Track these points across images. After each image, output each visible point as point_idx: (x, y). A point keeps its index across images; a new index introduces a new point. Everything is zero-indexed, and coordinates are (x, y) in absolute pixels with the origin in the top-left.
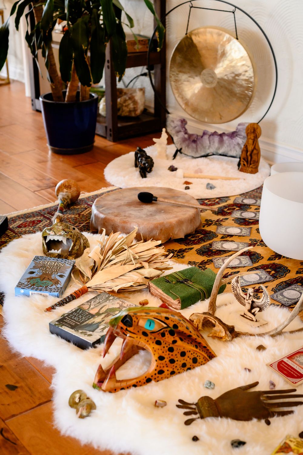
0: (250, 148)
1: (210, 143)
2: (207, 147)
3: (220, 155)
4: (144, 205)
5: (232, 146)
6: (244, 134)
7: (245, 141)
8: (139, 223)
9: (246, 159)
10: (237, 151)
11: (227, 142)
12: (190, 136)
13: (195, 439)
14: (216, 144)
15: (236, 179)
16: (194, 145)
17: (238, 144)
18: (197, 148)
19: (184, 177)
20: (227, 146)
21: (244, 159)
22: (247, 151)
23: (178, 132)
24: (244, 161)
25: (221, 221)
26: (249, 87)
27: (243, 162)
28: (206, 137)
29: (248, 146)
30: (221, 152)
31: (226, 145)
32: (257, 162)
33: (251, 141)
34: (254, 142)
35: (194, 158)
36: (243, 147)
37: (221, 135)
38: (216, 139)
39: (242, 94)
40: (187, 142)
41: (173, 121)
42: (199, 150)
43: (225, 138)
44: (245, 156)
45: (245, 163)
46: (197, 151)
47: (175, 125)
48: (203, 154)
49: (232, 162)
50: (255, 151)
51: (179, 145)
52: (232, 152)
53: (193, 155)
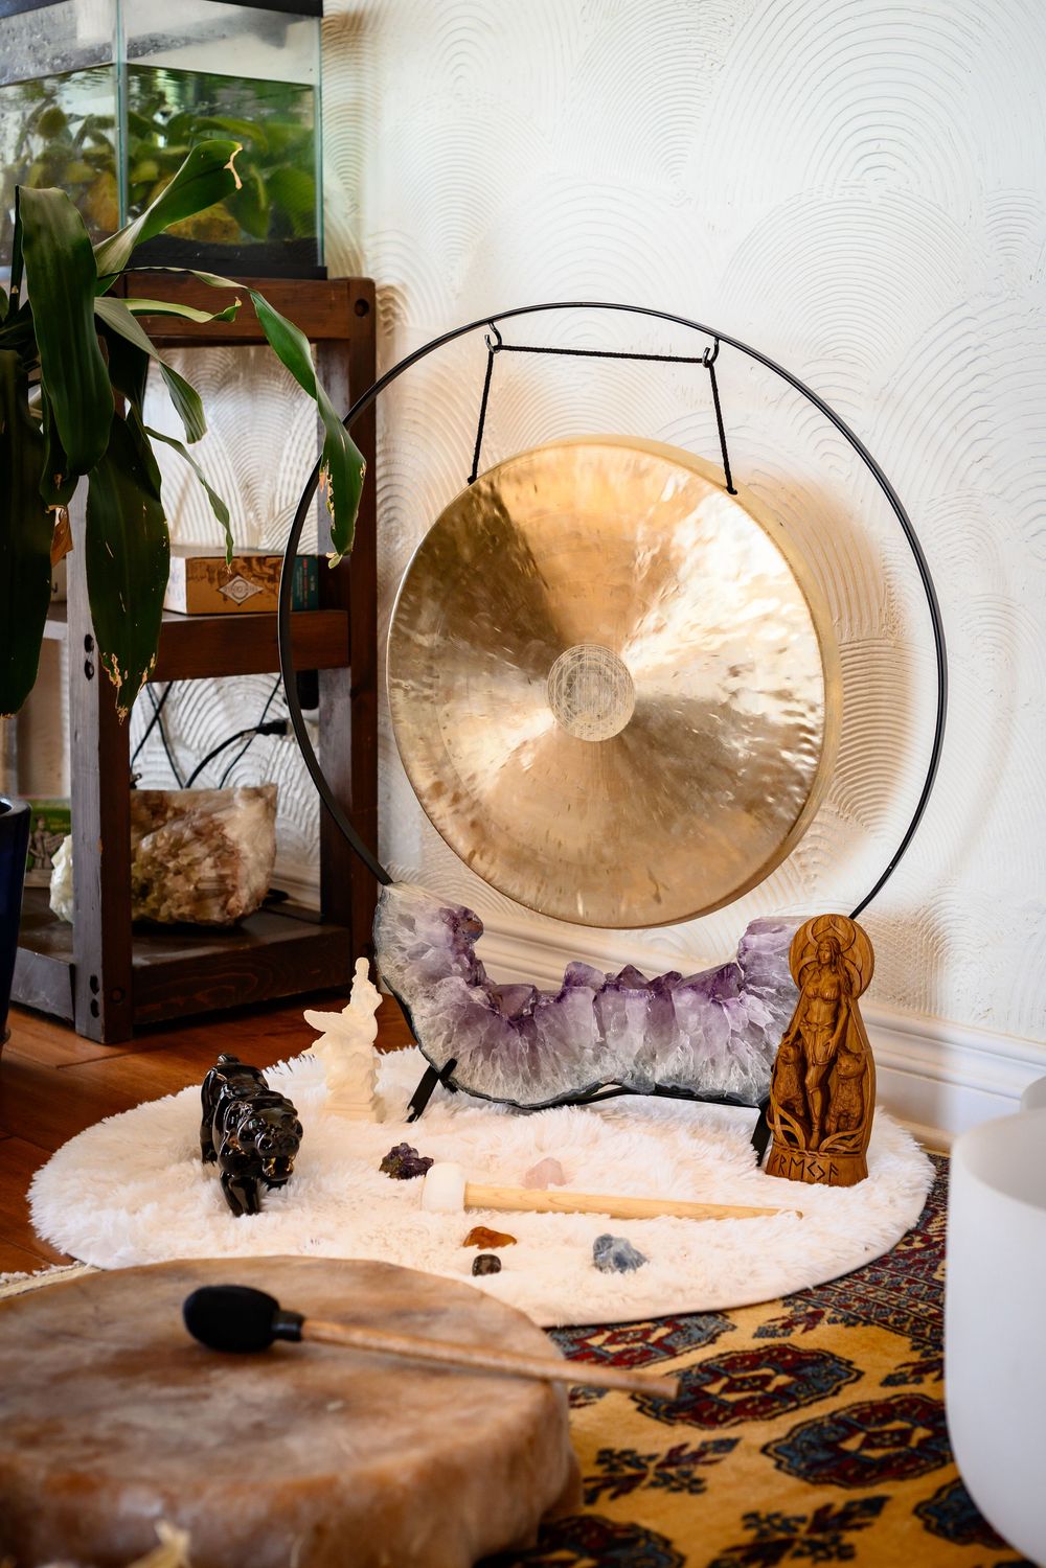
0: (819, 1047)
1: (603, 1030)
2: (589, 1052)
3: (660, 1091)
4: (218, 1366)
5: (720, 1041)
6: (780, 973)
7: (787, 1011)
8: (175, 1490)
9: (797, 1108)
10: (745, 1071)
11: (693, 1018)
12: (499, 996)
14: (637, 1036)
15: (755, 1213)
16: (520, 1042)
17: (754, 1029)
18: (534, 1061)
19: (468, 1208)
20: (696, 1044)
21: (787, 1106)
22: (802, 1065)
23: (434, 977)
24: (788, 1117)
25: (697, 1456)
26: (803, 728)
27: (783, 1121)
28: (581, 999)
29: (808, 1038)
30: (660, 1073)
31: (685, 1039)
32: (857, 1126)
33: (820, 1011)
34: (836, 1016)
35: (516, 1108)
36: (776, 1042)
37: (663, 987)
38: (636, 1006)
39: (764, 769)
40: (482, 1030)
41: (410, 923)
42: (545, 1066)
43: (683, 1000)
44: (794, 1092)
45: (797, 1130)
46: (535, 1074)
47: (422, 940)
48: (567, 1087)
49: (719, 1125)
50: (845, 1064)
51: (439, 1044)
52: (723, 1075)
53: (515, 1097)
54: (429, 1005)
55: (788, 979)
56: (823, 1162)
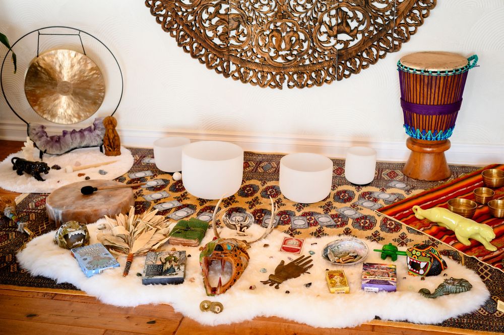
0: (111, 136)
1: (72, 140)
2: (70, 144)
3: (83, 147)
5: (93, 138)
7: (104, 132)
9: (110, 145)
10: (97, 142)
11: (88, 136)
12: (52, 138)
13: (288, 292)
14: (79, 140)
16: (58, 145)
17: (98, 135)
18: (61, 147)
19: (74, 171)
20: (89, 139)
21: (108, 146)
22: (109, 139)
23: (40, 137)
25: (140, 192)
27: (108, 148)
28: (68, 136)
29: (109, 135)
30: (83, 145)
31: (87, 139)
32: (118, 146)
33: (110, 131)
34: (113, 131)
37: (81, 131)
38: (78, 135)
39: (96, 96)
40: (51, 144)
41: (35, 129)
42: (63, 147)
43: (86, 133)
44: (109, 143)
45: (110, 149)
46: (61, 149)
47: (37, 132)
48: (67, 150)
49: (94, 150)
50: (116, 138)
51: (43, 148)
52: (94, 143)
53: (58, 153)
54: (40, 142)
55: (104, 127)
56: (115, 153)
